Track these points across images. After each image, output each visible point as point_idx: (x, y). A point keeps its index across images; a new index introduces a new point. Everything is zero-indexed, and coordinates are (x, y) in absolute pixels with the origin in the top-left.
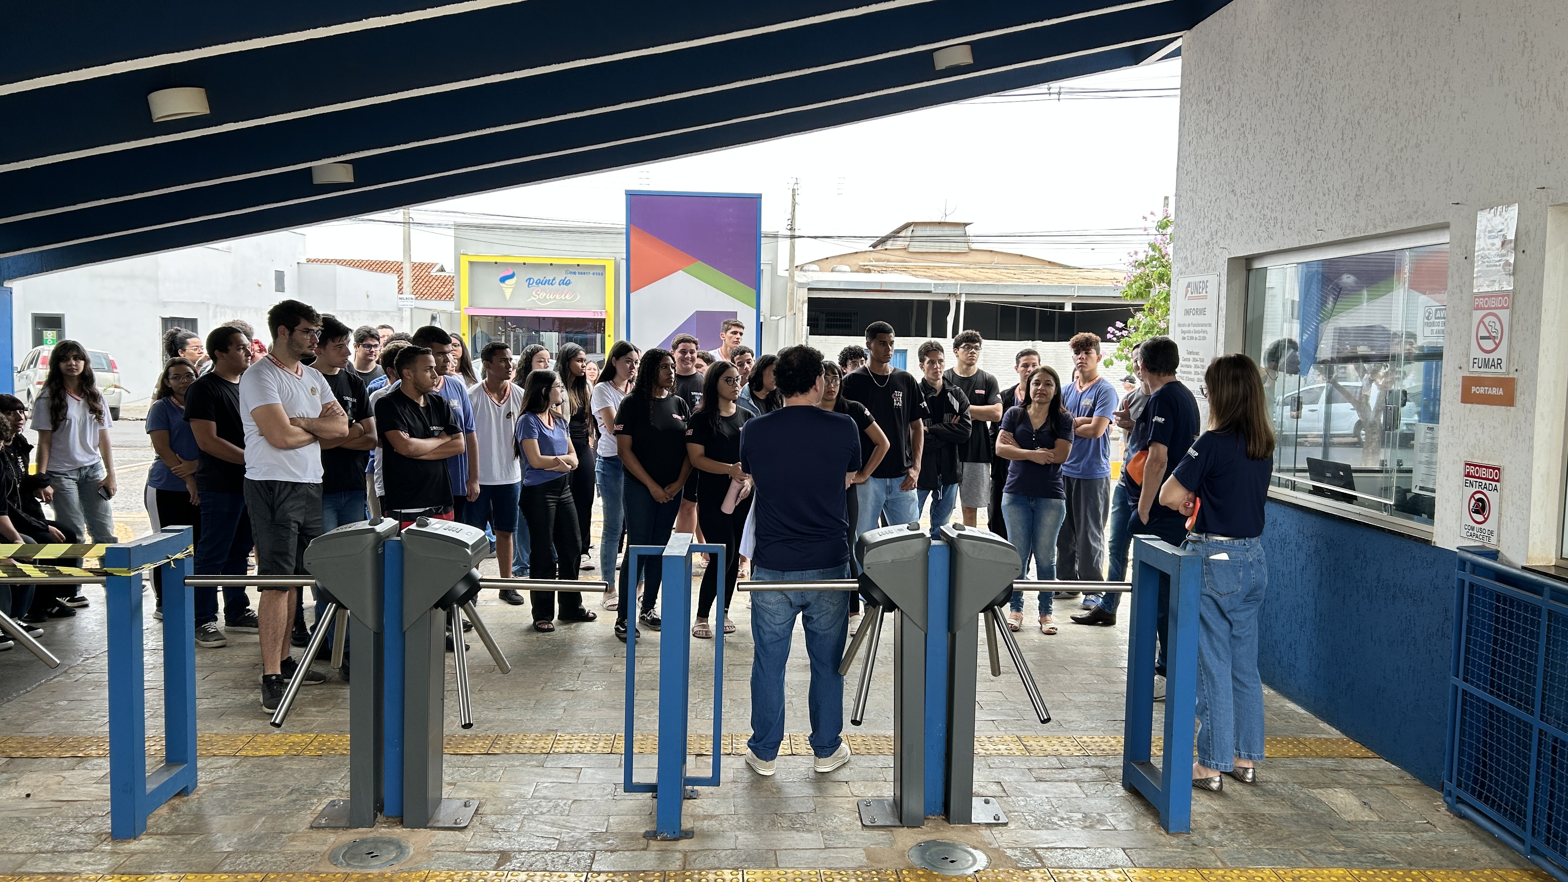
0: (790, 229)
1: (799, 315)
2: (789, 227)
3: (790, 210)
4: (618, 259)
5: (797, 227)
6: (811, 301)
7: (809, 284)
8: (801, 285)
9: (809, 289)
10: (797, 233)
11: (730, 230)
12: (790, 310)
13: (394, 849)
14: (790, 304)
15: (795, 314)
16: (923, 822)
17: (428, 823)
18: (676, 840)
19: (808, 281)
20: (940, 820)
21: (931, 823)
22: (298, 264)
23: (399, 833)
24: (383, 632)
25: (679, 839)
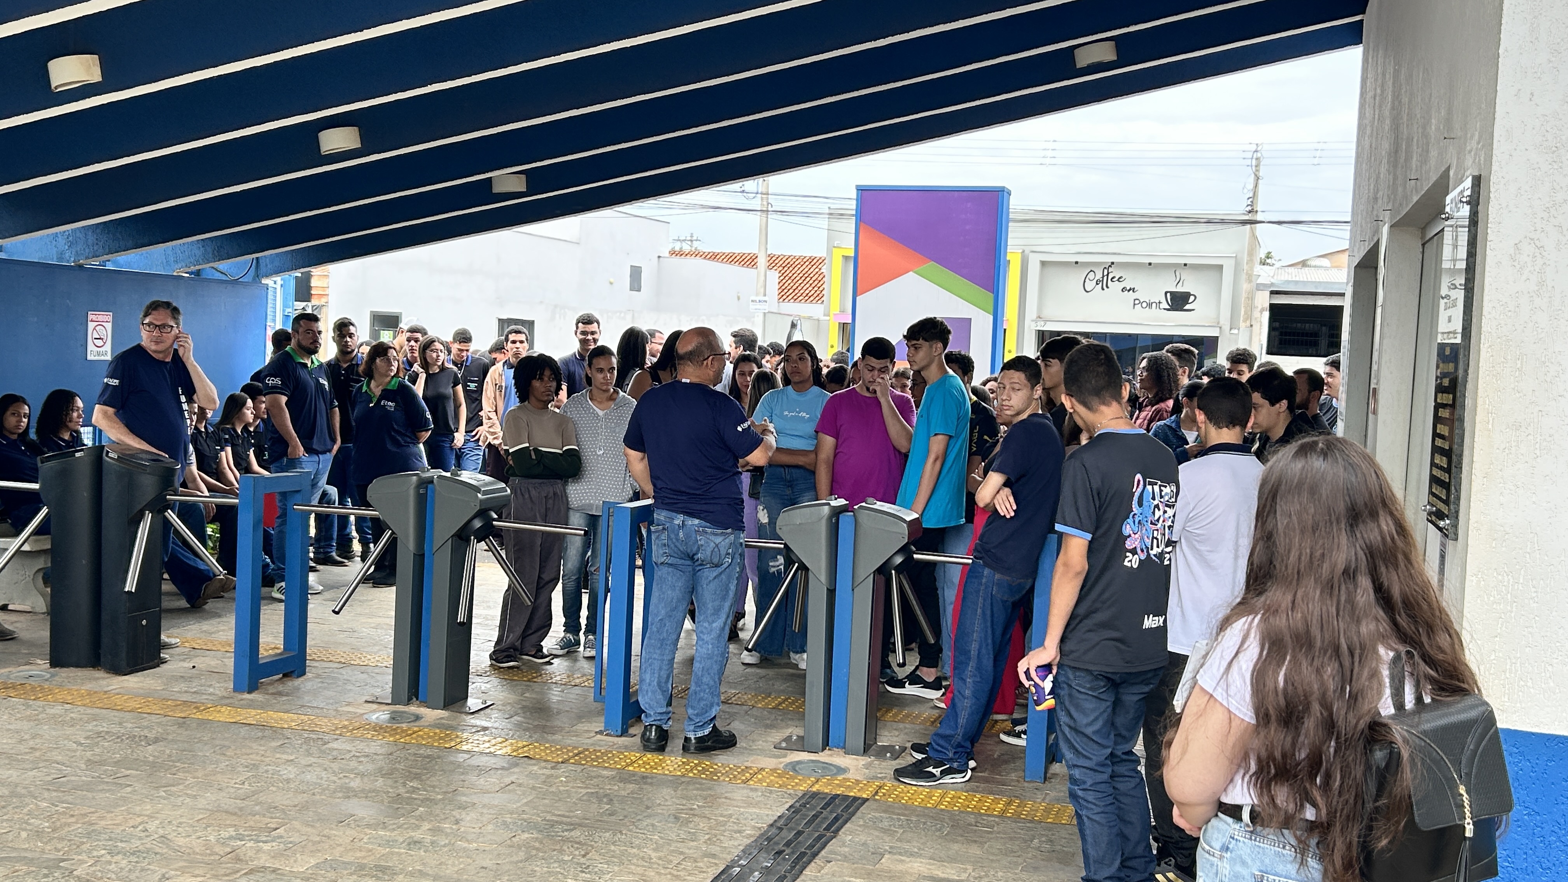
0: (1250, 212)
1: (1256, 328)
2: (1249, 208)
3: (1251, 186)
4: (1027, 252)
5: (1259, 209)
6: (1273, 308)
7: (1272, 284)
8: (1260, 287)
9: (1272, 293)
10: (1259, 217)
11: (968, 227)
12: (1245, 321)
13: (413, 718)
14: (1246, 313)
15: (1251, 326)
16: (823, 750)
17: (445, 707)
18: (617, 736)
19: (1273, 281)
20: (841, 752)
21: (830, 752)
22: (659, 257)
23: (423, 711)
24: (424, 555)
25: (621, 736)
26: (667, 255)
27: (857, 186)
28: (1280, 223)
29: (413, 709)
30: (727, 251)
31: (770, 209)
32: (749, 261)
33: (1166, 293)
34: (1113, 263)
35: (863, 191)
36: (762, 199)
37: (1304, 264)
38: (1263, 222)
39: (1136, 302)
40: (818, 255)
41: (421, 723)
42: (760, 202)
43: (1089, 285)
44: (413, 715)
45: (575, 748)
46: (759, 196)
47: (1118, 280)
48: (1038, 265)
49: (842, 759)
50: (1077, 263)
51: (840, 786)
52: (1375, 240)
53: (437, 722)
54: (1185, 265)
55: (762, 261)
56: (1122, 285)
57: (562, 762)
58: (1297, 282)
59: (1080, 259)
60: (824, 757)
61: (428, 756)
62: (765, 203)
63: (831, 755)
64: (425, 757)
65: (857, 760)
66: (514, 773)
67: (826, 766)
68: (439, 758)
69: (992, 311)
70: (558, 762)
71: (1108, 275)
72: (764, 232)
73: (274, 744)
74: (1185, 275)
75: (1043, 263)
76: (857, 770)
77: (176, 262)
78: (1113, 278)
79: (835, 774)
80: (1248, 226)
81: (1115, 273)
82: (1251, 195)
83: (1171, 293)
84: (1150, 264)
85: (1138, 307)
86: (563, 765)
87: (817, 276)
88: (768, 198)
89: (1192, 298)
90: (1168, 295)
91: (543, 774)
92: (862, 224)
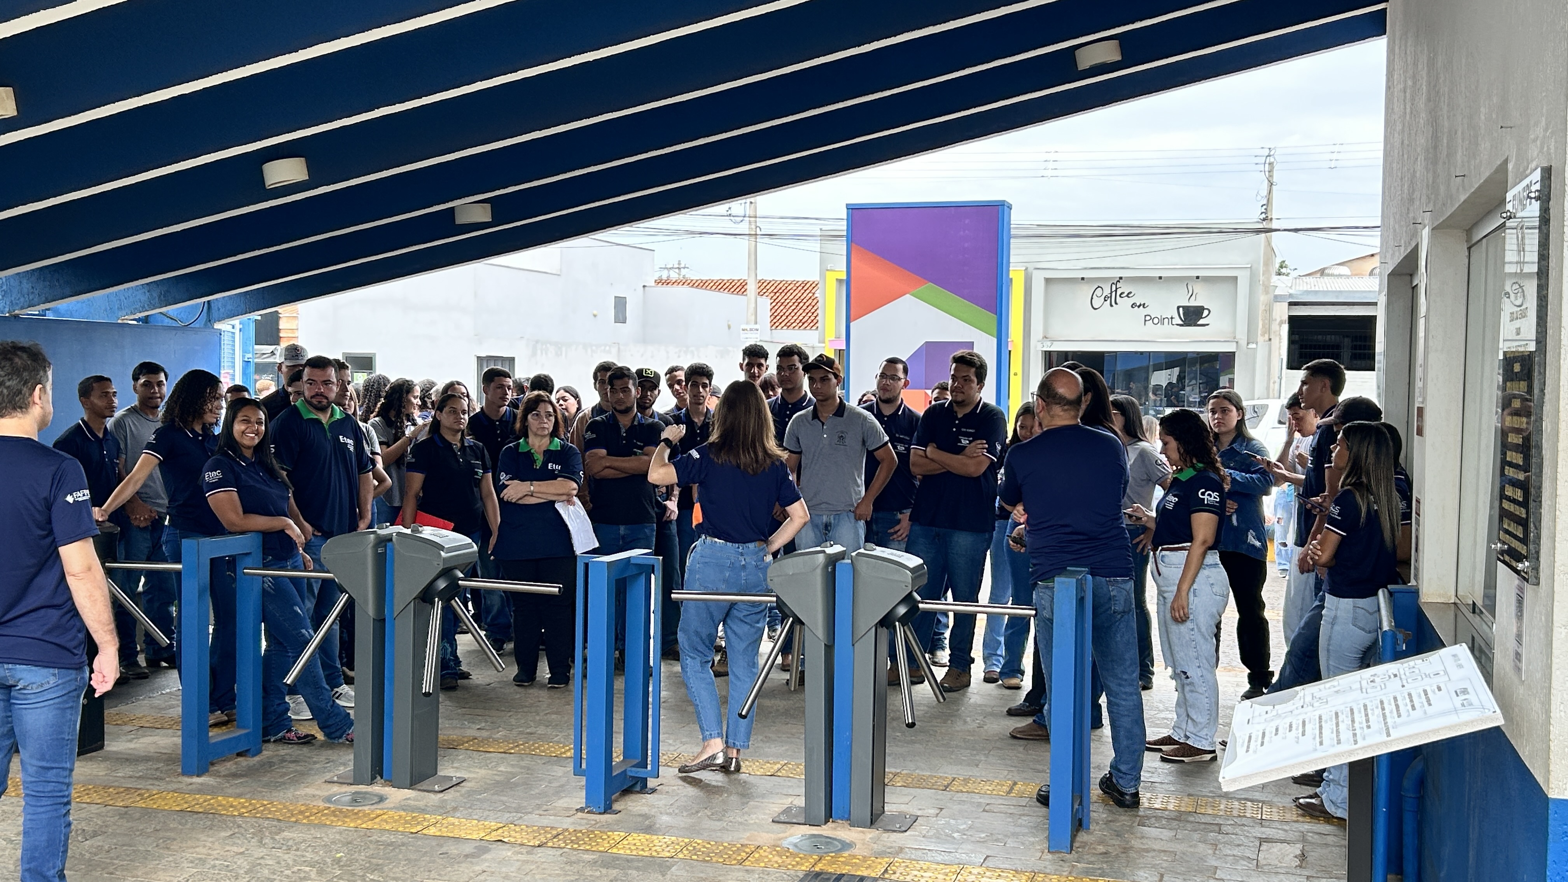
0: (1264, 220)
1: (1275, 341)
2: (1264, 216)
3: (1265, 193)
4: (1030, 270)
5: (1273, 217)
7: (1291, 295)
8: (1277, 298)
9: (1291, 304)
10: (1274, 225)
11: (966, 245)
12: (1263, 335)
13: (376, 799)
14: (1263, 326)
15: (1270, 340)
16: (826, 822)
17: (412, 785)
18: (600, 814)
19: (1291, 291)
20: (846, 824)
21: (833, 825)
22: (644, 286)
23: (388, 790)
24: (384, 620)
25: (604, 813)
26: (653, 284)
27: (847, 205)
28: (1296, 230)
29: (377, 788)
30: (716, 277)
31: (758, 232)
32: (738, 287)
33: (1178, 308)
34: (1121, 278)
35: (854, 210)
36: (750, 222)
37: (1322, 272)
38: (1279, 230)
39: (1147, 319)
40: (811, 279)
41: (386, 804)
42: (747, 226)
43: (1097, 302)
44: (376, 795)
45: (552, 828)
46: (747, 219)
47: (1127, 296)
48: (1043, 282)
49: (848, 832)
50: (1083, 279)
51: (845, 863)
52: (1414, 245)
53: (403, 803)
54: (1198, 277)
55: (752, 288)
56: (1131, 301)
57: (539, 846)
58: (1316, 292)
59: (1087, 274)
60: (826, 830)
61: (391, 844)
62: (753, 227)
63: (835, 829)
64: (389, 845)
65: (863, 832)
66: (486, 860)
67: (829, 841)
68: (403, 844)
69: (995, 333)
70: (534, 846)
71: (1116, 291)
72: (753, 256)
73: (224, 834)
74: (1198, 288)
75: (1048, 281)
76: (864, 844)
77: (120, 309)
78: (1122, 293)
79: (840, 850)
80: (1263, 235)
81: (1124, 288)
82: (1265, 202)
83: (1183, 307)
84: (1160, 278)
85: (1150, 323)
86: (540, 850)
87: (810, 301)
88: (756, 222)
89: (1206, 313)
90: (1181, 309)
91: (518, 860)
92: (853, 245)
